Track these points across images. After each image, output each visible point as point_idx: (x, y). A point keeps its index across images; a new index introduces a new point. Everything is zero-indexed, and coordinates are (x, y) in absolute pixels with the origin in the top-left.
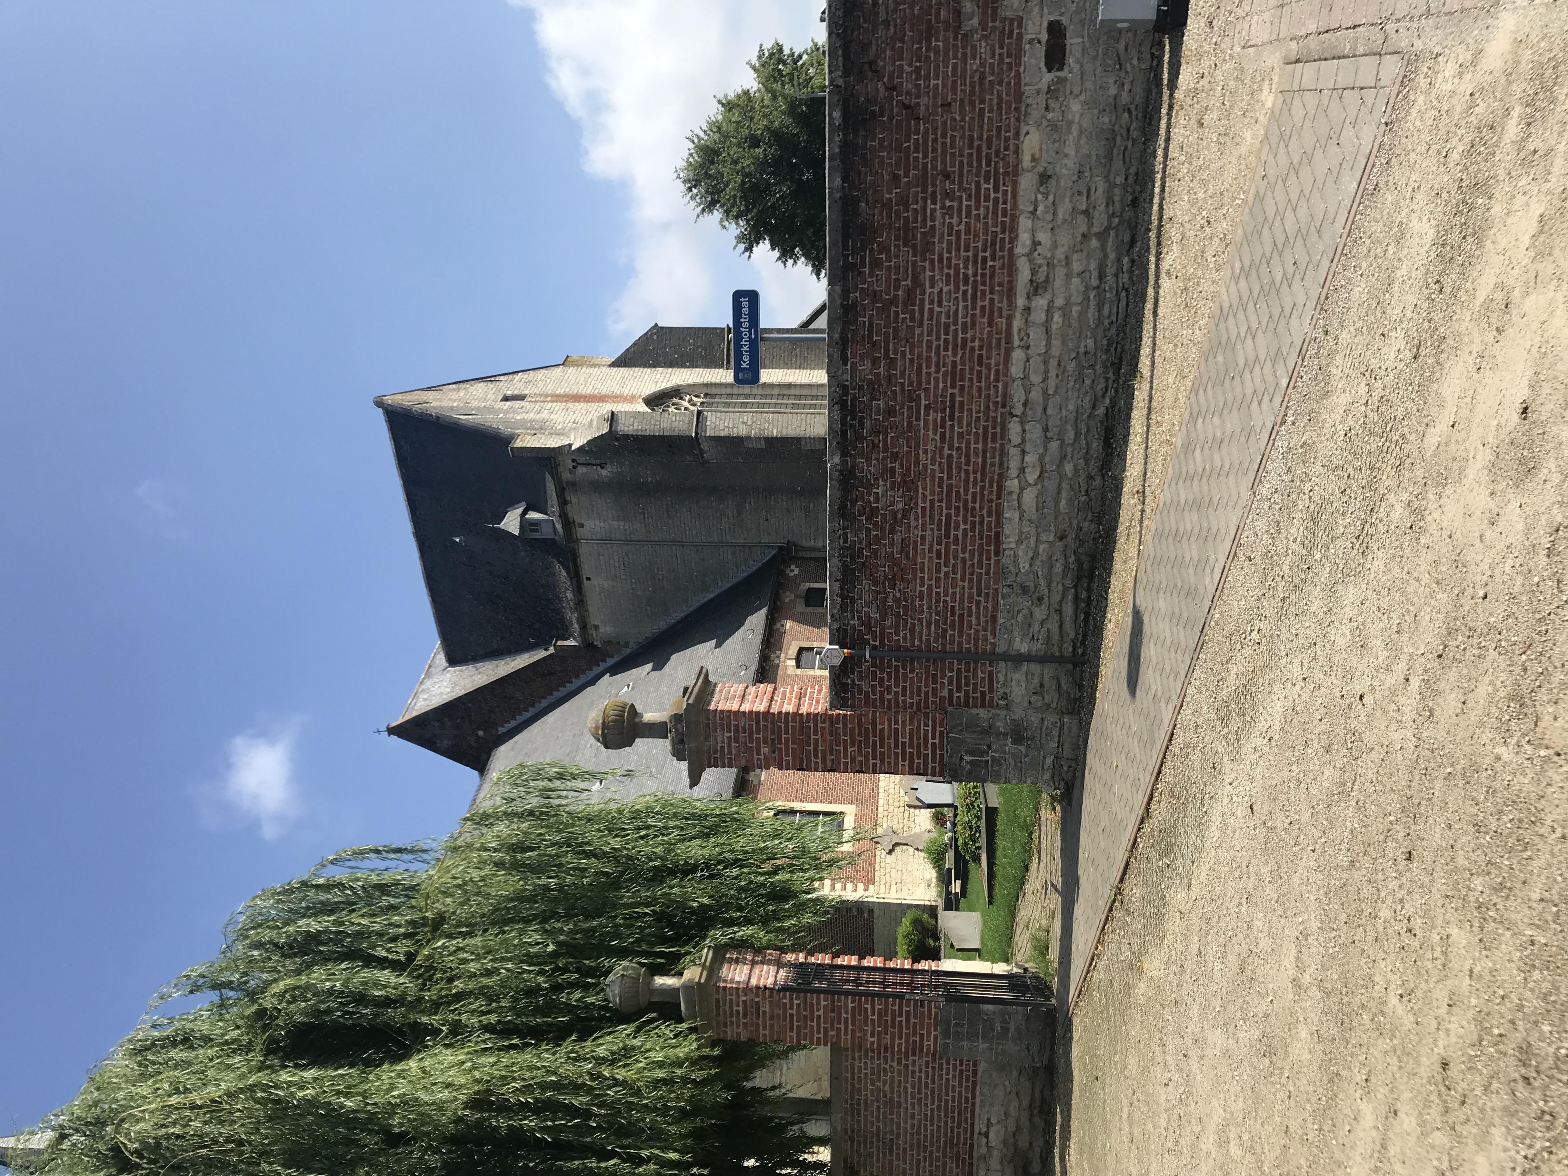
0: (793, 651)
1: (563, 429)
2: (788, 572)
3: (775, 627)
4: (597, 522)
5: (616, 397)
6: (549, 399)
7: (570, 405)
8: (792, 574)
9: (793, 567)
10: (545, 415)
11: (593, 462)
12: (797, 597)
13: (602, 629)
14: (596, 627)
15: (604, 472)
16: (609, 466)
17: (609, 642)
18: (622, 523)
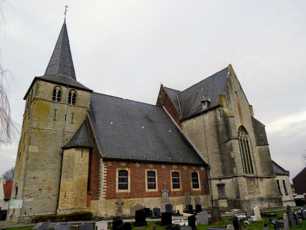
0: (177, 171)
5: (241, 118)
6: (238, 102)
7: (237, 108)
8: (201, 168)
9: (203, 168)
10: (232, 102)
11: (221, 115)
12: (194, 170)
15: (219, 118)
18: (208, 124)
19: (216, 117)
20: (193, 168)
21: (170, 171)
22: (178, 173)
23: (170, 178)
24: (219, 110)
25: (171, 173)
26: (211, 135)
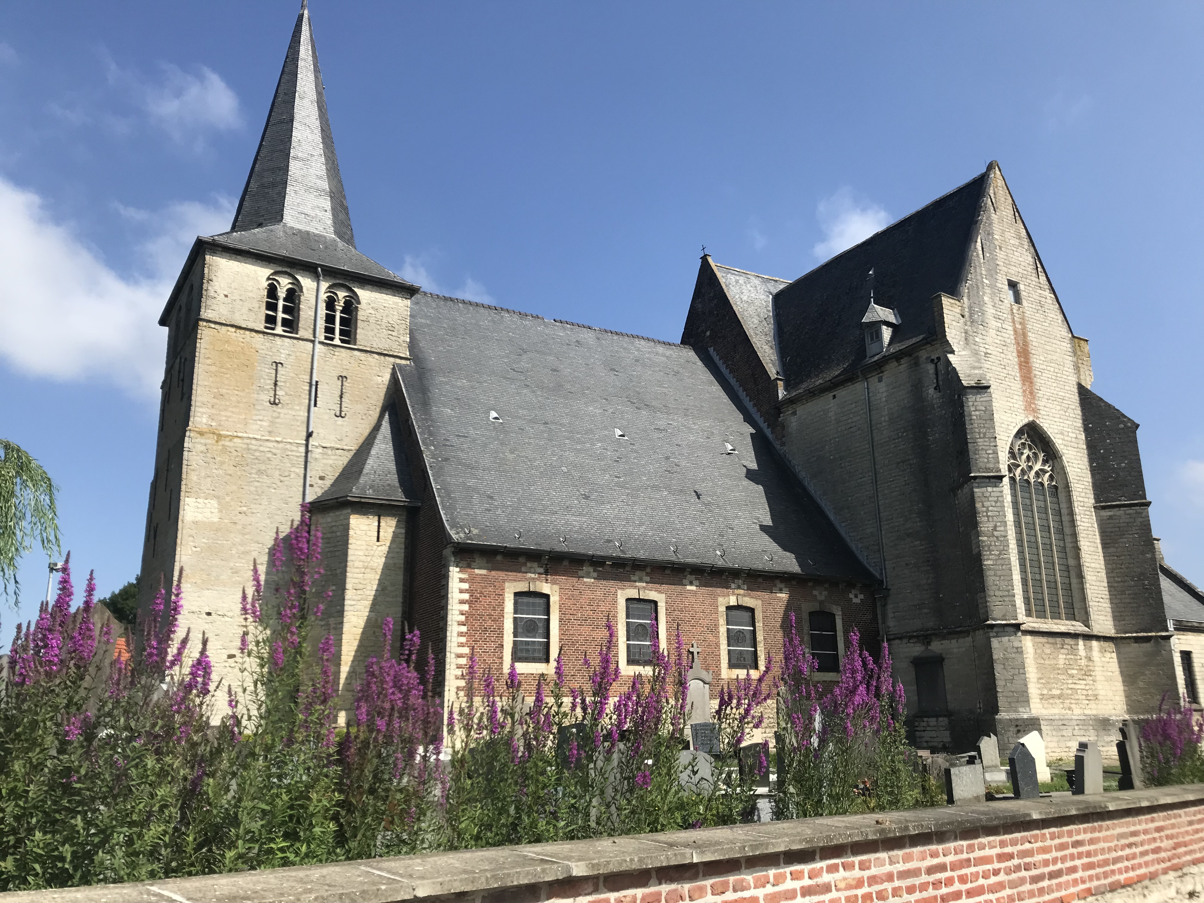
0: (748, 602)
1: (975, 343)
2: (854, 591)
3: (778, 582)
4: (885, 394)
5: (1031, 393)
6: (1018, 326)
7: (1013, 348)
8: (851, 596)
9: (861, 596)
10: (993, 324)
11: (940, 378)
12: (821, 603)
13: (793, 419)
14: (794, 413)
15: (931, 391)
16: (938, 394)
17: (783, 427)
18: (887, 418)
19: (917, 388)
20: (815, 592)
21: (720, 599)
22: (752, 610)
23: (716, 626)
24: (932, 361)
25: (722, 609)
26: (898, 463)
